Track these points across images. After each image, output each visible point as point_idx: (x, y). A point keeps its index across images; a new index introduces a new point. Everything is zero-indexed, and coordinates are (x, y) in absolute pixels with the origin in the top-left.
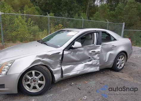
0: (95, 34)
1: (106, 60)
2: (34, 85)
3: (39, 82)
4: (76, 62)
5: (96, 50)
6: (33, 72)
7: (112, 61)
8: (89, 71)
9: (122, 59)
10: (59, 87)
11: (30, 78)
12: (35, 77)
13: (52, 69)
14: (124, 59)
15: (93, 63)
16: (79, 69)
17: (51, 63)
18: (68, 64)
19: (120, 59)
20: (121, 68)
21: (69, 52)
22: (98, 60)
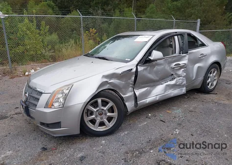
0: (176, 37)
1: (193, 77)
2: (102, 120)
3: (108, 114)
4: (153, 83)
5: (181, 63)
6: (99, 100)
7: (201, 78)
8: (172, 95)
9: (214, 74)
10: (131, 122)
11: (95, 110)
12: (102, 108)
13: (122, 95)
14: (216, 74)
15: (176, 82)
16: (158, 92)
17: (121, 86)
18: (143, 86)
19: (211, 75)
20: (213, 87)
21: (145, 67)
22: (184, 77)
